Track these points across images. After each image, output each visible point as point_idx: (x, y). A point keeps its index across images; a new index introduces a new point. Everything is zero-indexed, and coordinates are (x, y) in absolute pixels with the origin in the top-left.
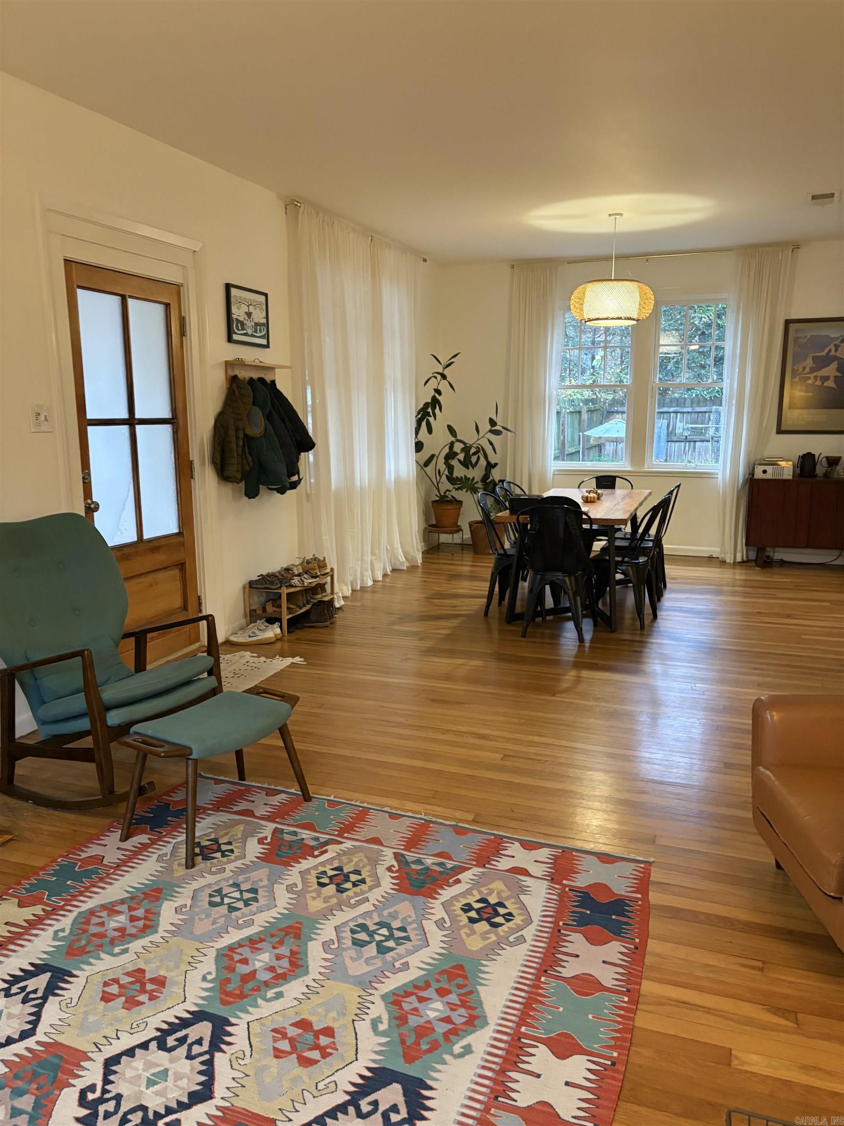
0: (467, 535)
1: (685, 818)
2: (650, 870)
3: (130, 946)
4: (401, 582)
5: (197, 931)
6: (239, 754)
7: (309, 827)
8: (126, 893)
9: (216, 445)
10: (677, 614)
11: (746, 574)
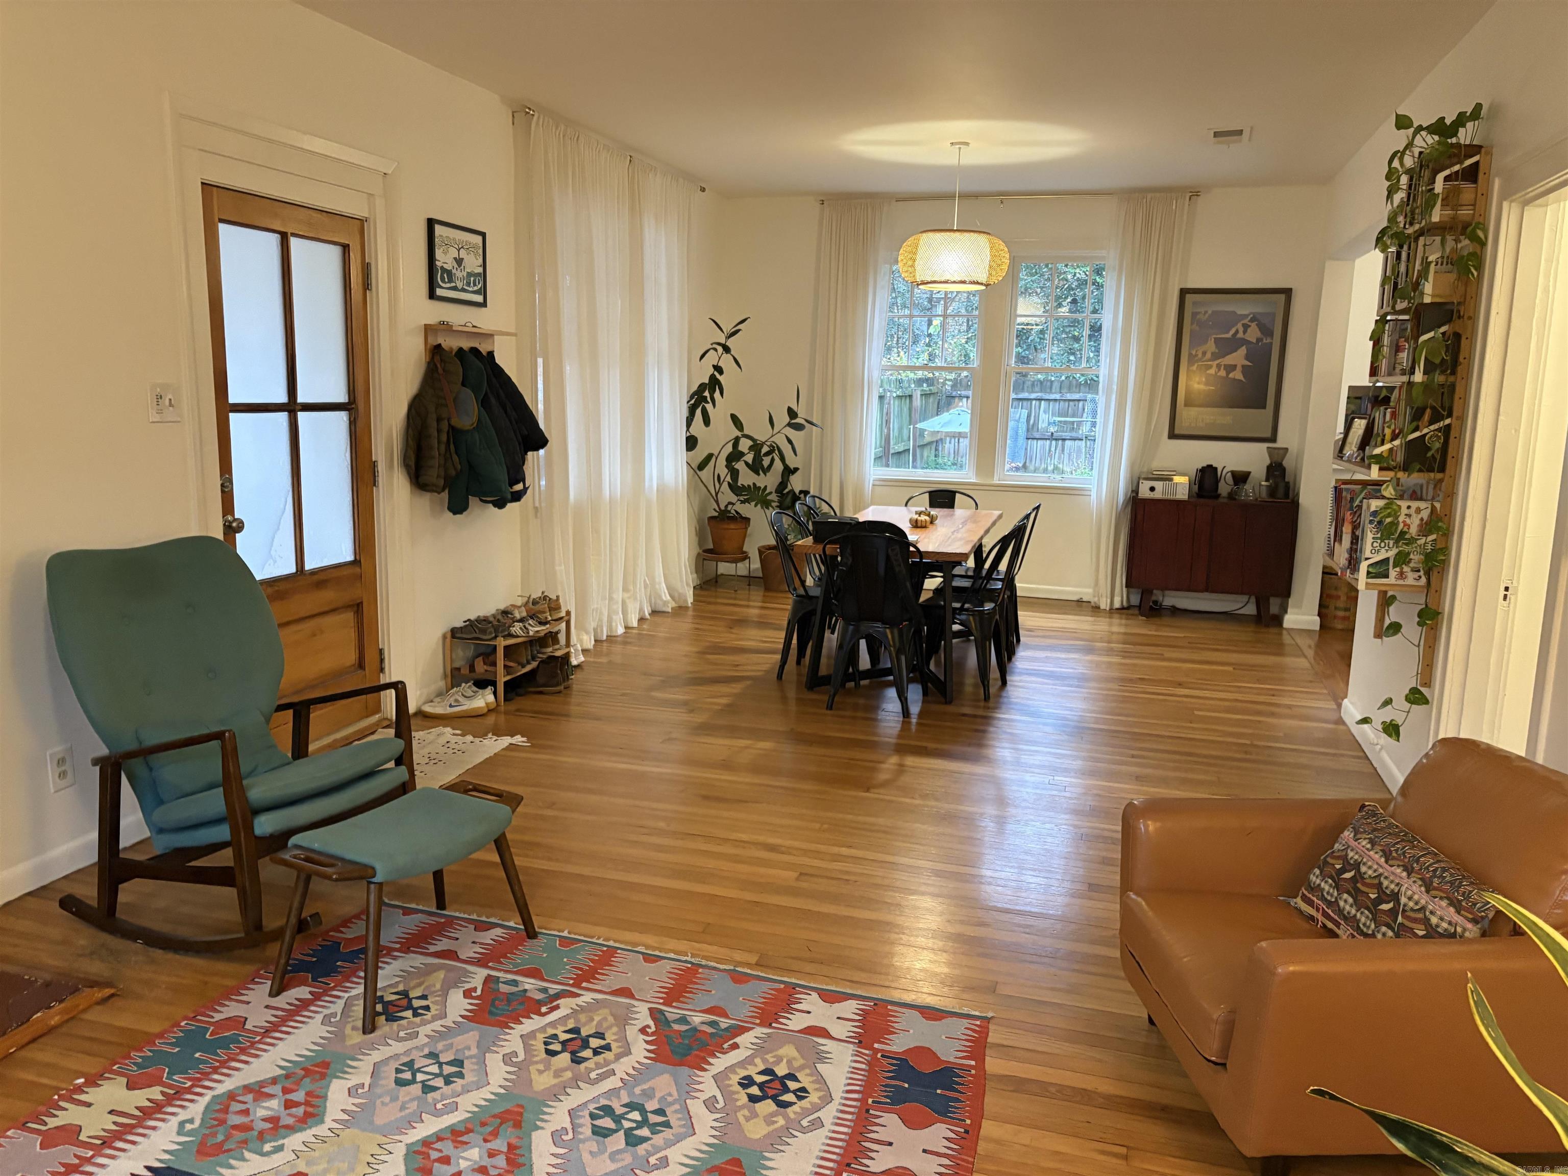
0: (756, 564)
1: (1035, 958)
2: (988, 1028)
3: (286, 1141)
4: (664, 628)
5: (379, 1121)
6: (438, 876)
7: (534, 973)
8: (277, 1069)
9: (411, 442)
10: (1033, 679)
11: (1126, 625)
